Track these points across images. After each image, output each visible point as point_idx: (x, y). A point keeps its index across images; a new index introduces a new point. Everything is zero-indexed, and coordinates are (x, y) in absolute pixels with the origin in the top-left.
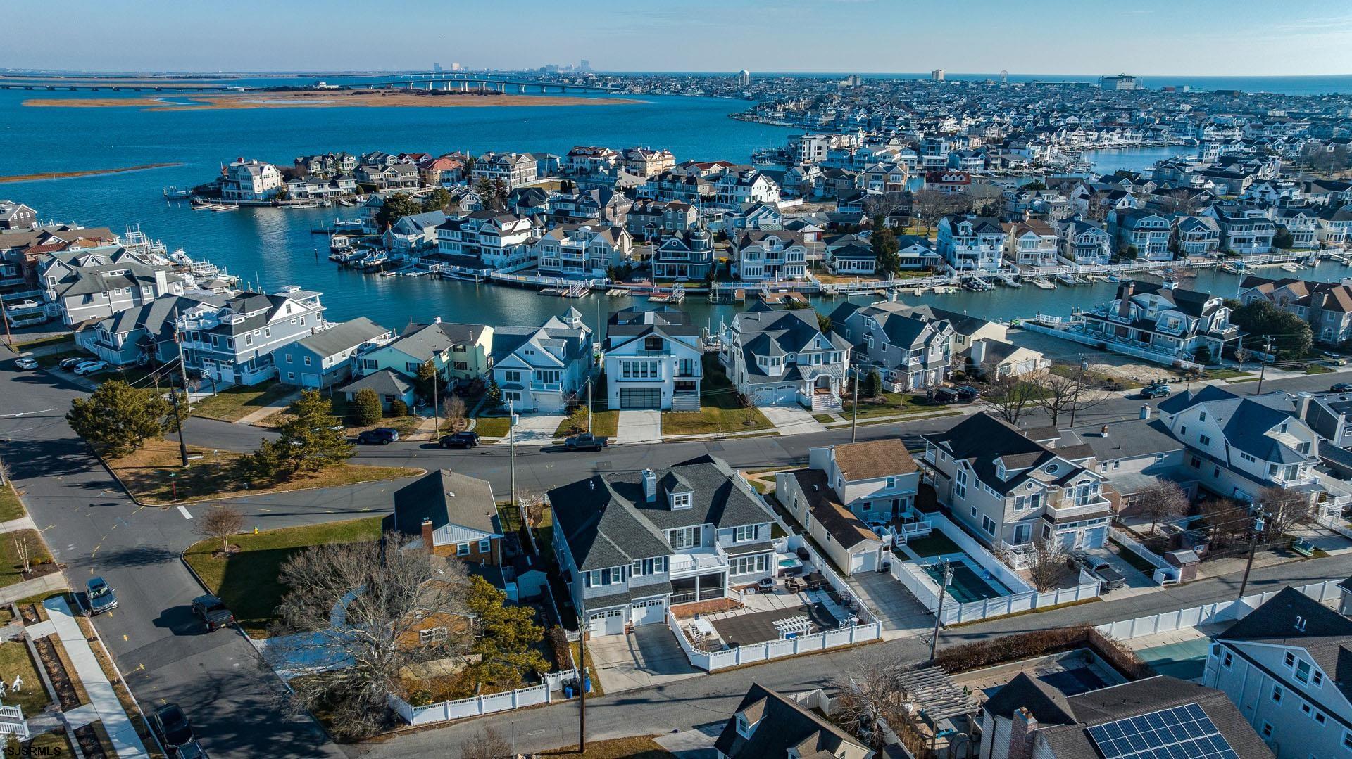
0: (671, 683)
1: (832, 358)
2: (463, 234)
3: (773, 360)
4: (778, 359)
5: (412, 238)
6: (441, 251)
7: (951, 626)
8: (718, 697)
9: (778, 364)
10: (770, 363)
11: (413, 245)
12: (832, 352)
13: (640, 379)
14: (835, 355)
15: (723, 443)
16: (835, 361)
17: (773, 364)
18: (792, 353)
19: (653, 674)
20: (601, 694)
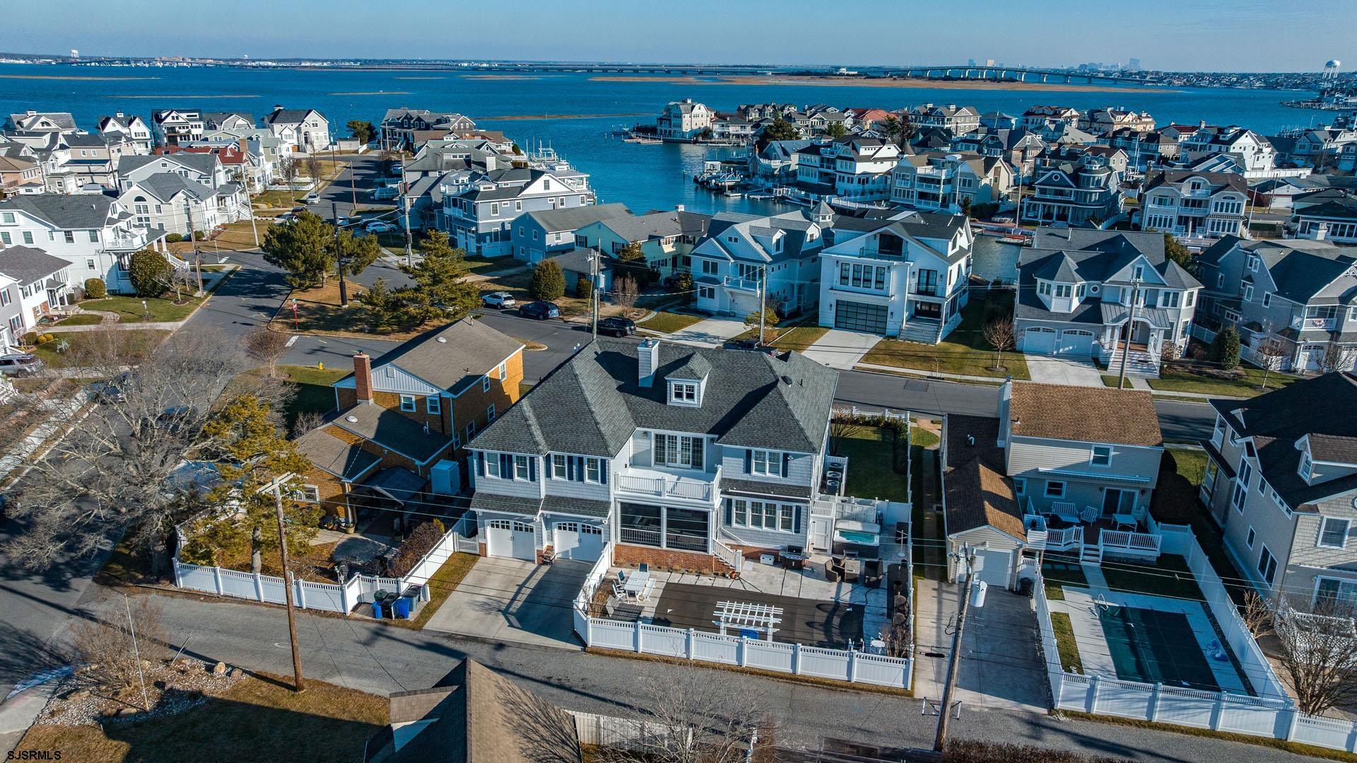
0: (520, 645)
1: (1160, 300)
2: (822, 160)
3: (1060, 288)
4: (1069, 288)
5: (776, 164)
7: (1066, 713)
8: (561, 687)
9: (1068, 294)
11: (776, 172)
12: (1162, 290)
13: (861, 289)
14: (1167, 295)
15: (933, 384)
16: (1165, 303)
17: (1059, 294)
18: (1095, 283)
19: (511, 625)
20: (417, 626)
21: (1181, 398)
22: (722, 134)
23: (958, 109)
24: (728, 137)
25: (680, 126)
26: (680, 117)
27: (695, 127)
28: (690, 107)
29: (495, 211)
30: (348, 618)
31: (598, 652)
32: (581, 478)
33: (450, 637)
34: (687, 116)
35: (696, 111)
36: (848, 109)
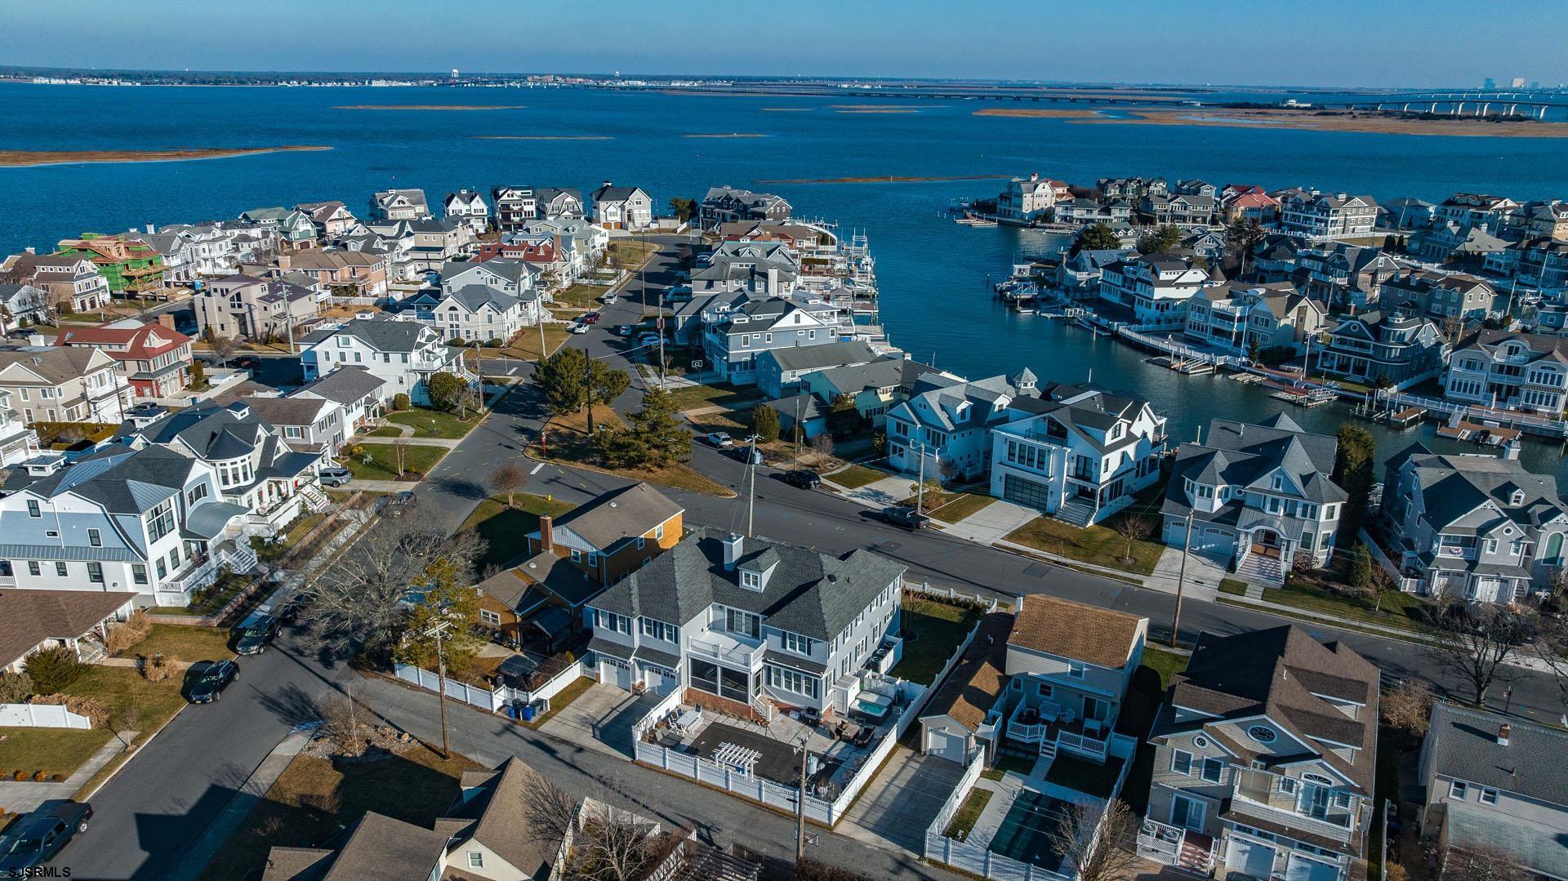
0: (593, 751)
1: (1299, 510)
2: (1125, 279)
3: (1202, 488)
4: (1210, 490)
5: (1082, 276)
6: (1104, 295)
7: (931, 861)
9: (1209, 496)
10: (1197, 492)
11: (1081, 285)
12: (1301, 502)
13: (1025, 467)
14: (1305, 507)
15: (1056, 569)
16: (1304, 514)
17: (1201, 494)
18: (1239, 487)
19: (594, 737)
20: (534, 728)
21: (1282, 612)
22: (1064, 218)
23: (1349, 199)
24: (1071, 222)
25: (1020, 206)
26: (1020, 196)
27: (1036, 208)
28: (1032, 186)
29: (746, 343)
30: (494, 715)
31: (641, 765)
32: (662, 637)
33: (552, 738)
34: (1029, 196)
35: (1039, 190)
36: (1229, 186)
